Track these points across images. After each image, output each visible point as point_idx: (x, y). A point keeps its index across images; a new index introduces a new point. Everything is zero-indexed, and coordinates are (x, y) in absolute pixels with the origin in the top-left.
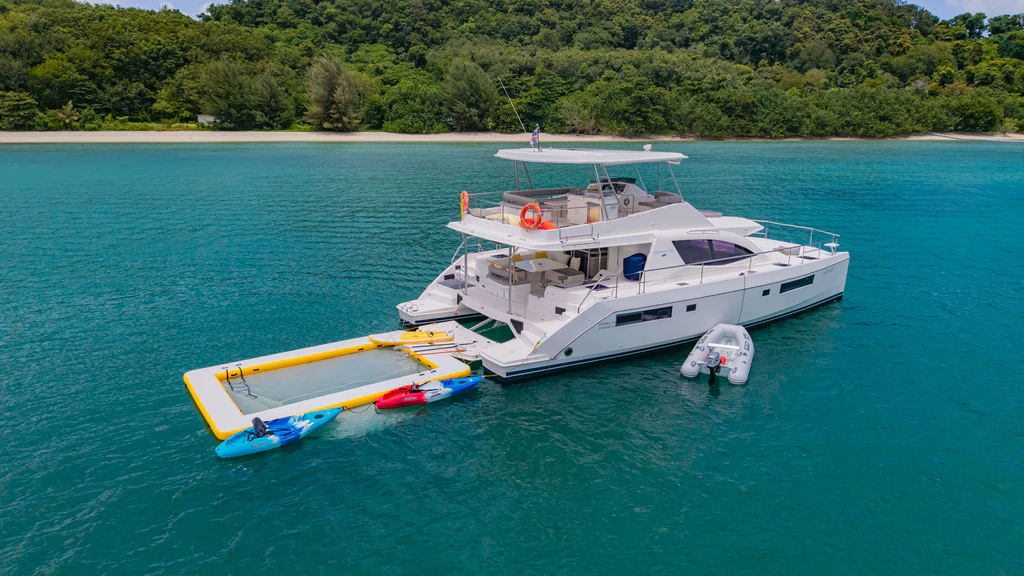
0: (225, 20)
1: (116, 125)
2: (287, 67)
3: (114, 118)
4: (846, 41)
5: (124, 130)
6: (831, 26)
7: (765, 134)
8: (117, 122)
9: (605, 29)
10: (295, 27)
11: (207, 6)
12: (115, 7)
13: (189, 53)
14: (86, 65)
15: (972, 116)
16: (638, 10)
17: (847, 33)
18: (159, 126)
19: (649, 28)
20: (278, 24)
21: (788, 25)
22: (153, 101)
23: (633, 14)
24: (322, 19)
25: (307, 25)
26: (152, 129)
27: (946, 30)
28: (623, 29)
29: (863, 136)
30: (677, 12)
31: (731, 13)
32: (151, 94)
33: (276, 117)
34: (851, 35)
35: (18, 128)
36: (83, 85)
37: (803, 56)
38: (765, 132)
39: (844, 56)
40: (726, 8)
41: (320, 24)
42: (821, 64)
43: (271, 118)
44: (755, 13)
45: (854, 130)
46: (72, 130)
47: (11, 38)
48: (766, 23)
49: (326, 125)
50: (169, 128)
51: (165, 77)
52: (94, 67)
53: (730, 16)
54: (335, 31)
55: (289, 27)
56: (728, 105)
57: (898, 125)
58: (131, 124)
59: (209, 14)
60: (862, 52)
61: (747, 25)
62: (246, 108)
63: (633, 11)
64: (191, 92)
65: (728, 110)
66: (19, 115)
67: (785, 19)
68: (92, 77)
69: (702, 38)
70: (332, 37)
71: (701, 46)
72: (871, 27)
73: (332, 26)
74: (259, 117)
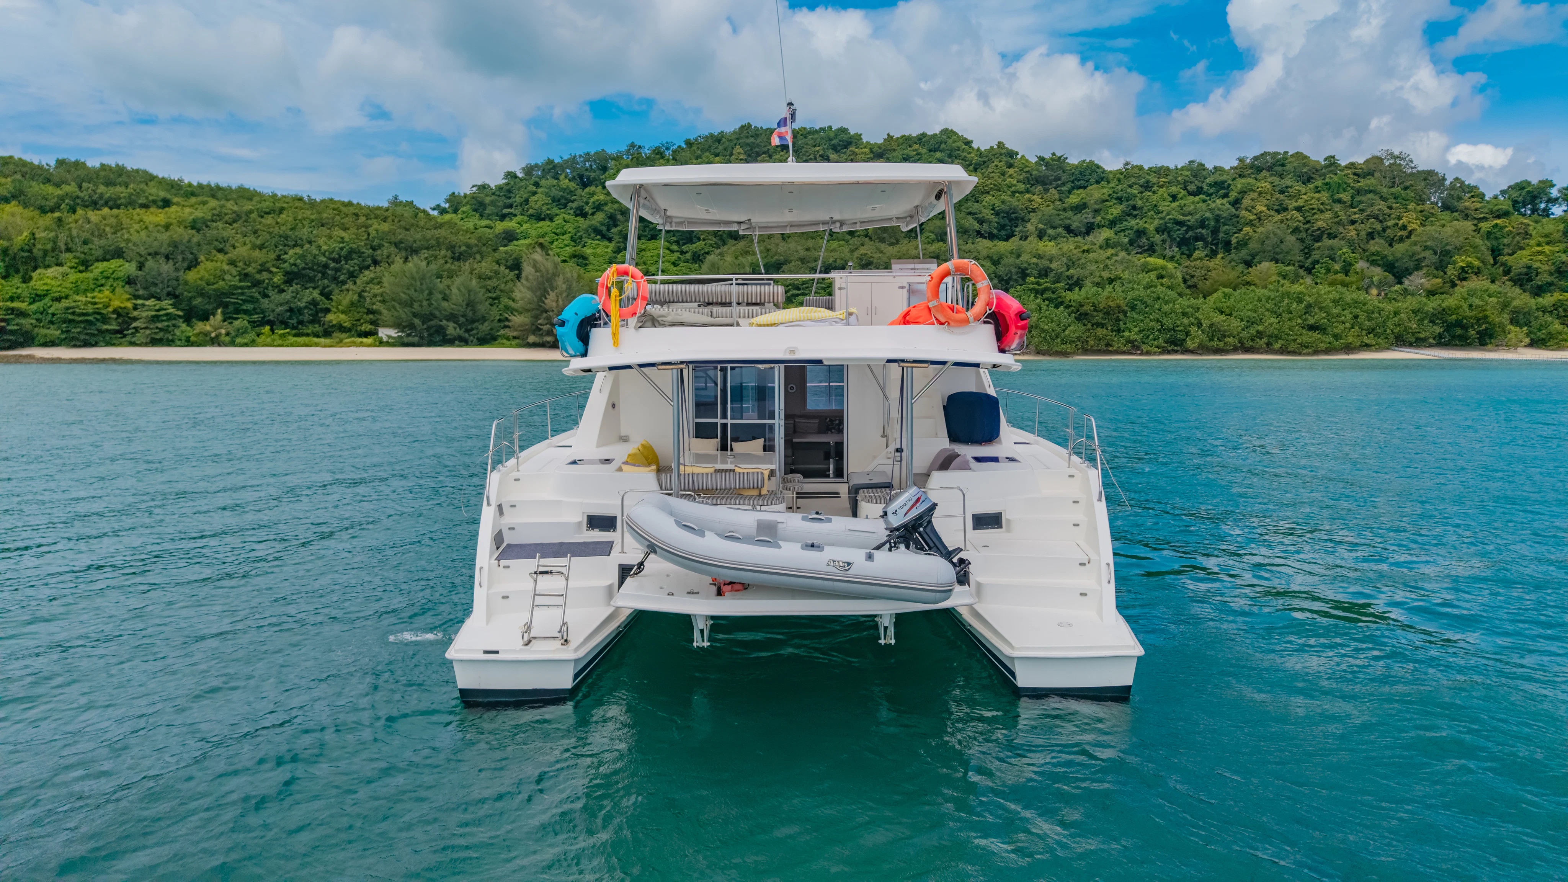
0: (464, 212)
1: (273, 340)
2: (502, 268)
3: (272, 330)
4: (1320, 224)
5: (282, 346)
6: (1300, 203)
7: (1134, 347)
8: (275, 337)
9: (970, 213)
10: (551, 220)
11: (446, 195)
12: (306, 198)
13: (379, 252)
14: (250, 270)
15: (1459, 324)
16: (1021, 187)
17: (1321, 211)
18: (328, 341)
19: (1034, 211)
20: (531, 216)
21: (1236, 203)
22: (327, 311)
23: (1014, 193)
24: (587, 209)
25: (567, 217)
26: (317, 345)
27: (1479, 205)
28: (997, 214)
29: (1282, 351)
30: (1080, 187)
31: (1155, 188)
32: (324, 303)
33: (472, 329)
34: (1328, 215)
35: (155, 342)
36: (242, 294)
37: (1253, 246)
38: (1133, 347)
39: (1317, 245)
40: (1148, 182)
41: (584, 215)
42: (1280, 257)
43: (467, 331)
44: (1192, 188)
45: (1268, 344)
46: (219, 345)
47: (165, 237)
48: (1204, 201)
49: (532, 339)
50: (340, 343)
51: (344, 283)
52: (260, 272)
53: (1154, 192)
54: (602, 224)
55: (544, 219)
56: (1082, 310)
57: (1336, 337)
58: (293, 339)
59: (447, 206)
60: (1343, 239)
61: (1177, 203)
62: (435, 317)
63: (1013, 189)
64: (374, 300)
65: (1082, 317)
66: (157, 328)
67: (1233, 195)
68: (256, 284)
69: (1112, 224)
70: (597, 231)
71: (1106, 234)
72: (1360, 202)
73: (600, 217)
74: (452, 329)
